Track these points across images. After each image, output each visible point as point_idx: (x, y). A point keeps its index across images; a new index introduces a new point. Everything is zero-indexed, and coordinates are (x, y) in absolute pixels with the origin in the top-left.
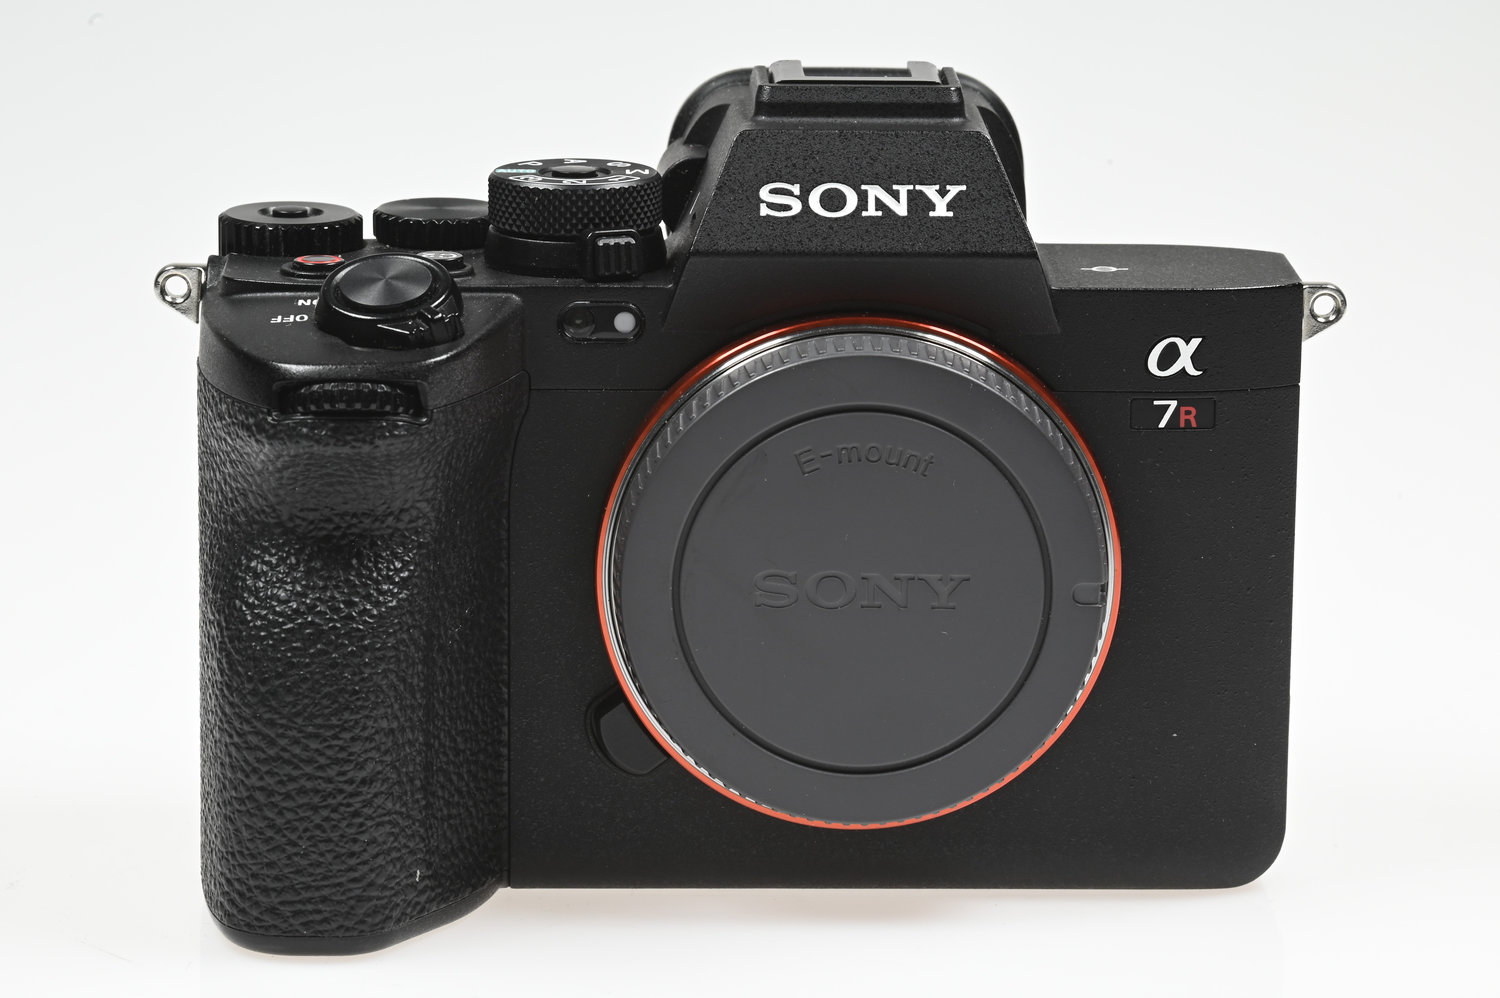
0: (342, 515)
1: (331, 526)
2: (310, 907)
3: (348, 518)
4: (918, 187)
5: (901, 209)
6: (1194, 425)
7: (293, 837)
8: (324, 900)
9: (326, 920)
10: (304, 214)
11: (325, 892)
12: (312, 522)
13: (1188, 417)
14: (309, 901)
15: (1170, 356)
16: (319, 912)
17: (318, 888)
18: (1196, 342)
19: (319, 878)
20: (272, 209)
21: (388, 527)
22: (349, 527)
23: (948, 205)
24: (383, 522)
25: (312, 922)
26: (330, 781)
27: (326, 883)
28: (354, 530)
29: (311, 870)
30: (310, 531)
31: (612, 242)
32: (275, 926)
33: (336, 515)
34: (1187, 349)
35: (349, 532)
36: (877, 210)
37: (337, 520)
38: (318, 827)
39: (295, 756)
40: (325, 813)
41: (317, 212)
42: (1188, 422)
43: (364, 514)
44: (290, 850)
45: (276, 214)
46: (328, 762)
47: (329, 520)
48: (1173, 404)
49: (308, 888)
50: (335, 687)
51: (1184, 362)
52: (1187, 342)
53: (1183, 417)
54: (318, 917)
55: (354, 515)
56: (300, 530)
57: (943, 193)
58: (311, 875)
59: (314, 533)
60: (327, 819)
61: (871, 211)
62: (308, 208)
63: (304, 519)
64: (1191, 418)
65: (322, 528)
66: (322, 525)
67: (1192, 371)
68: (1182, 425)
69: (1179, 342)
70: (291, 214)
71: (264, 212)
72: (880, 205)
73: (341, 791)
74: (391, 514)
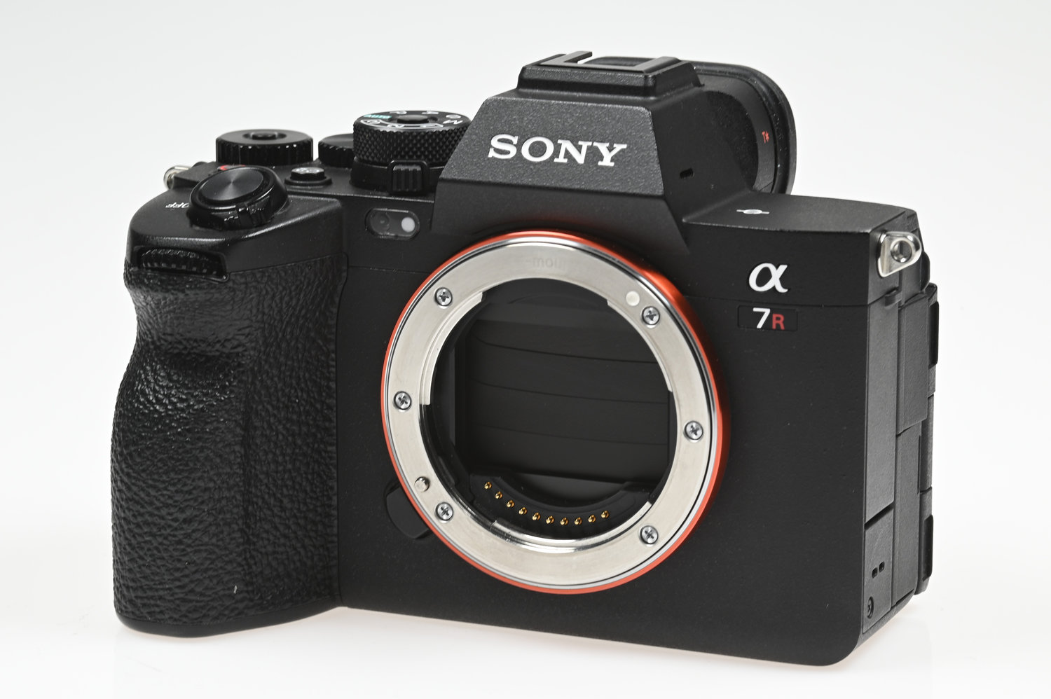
0: (188, 340)
1: (181, 347)
2: (152, 602)
3: (192, 342)
4: (595, 144)
5: (580, 158)
6: (782, 327)
7: (141, 553)
8: (161, 598)
9: (161, 612)
10: (273, 137)
11: (161, 593)
12: (170, 343)
13: (778, 322)
14: (152, 598)
15: (764, 277)
16: (157, 606)
17: (157, 590)
18: (783, 268)
19: (157, 583)
20: (252, 134)
21: (217, 350)
22: (192, 348)
23: (612, 158)
24: (213, 347)
25: (154, 612)
26: (162, 518)
27: (161, 587)
28: (195, 351)
29: (152, 577)
30: (169, 349)
31: (403, 168)
32: (133, 613)
33: (185, 339)
34: (777, 272)
35: (192, 351)
36: (565, 158)
37: (184, 342)
38: (157, 548)
39: (142, 499)
40: (160, 540)
41: (282, 135)
42: (778, 325)
43: (201, 340)
44: (141, 562)
45: (255, 137)
46: (161, 505)
47: (180, 343)
48: (767, 312)
49: (151, 589)
50: (166, 455)
51: (775, 282)
52: (777, 267)
53: (774, 322)
54: (157, 610)
55: (195, 341)
56: (163, 348)
57: (610, 149)
58: (153, 580)
59: (171, 351)
60: (161, 544)
61: (561, 159)
62: (276, 133)
63: (166, 341)
64: (781, 322)
65: (176, 348)
66: (175, 345)
67: (781, 289)
68: (774, 327)
69: (771, 267)
70: (265, 138)
71: (246, 135)
72: (567, 154)
73: (170, 526)
74: (219, 341)
